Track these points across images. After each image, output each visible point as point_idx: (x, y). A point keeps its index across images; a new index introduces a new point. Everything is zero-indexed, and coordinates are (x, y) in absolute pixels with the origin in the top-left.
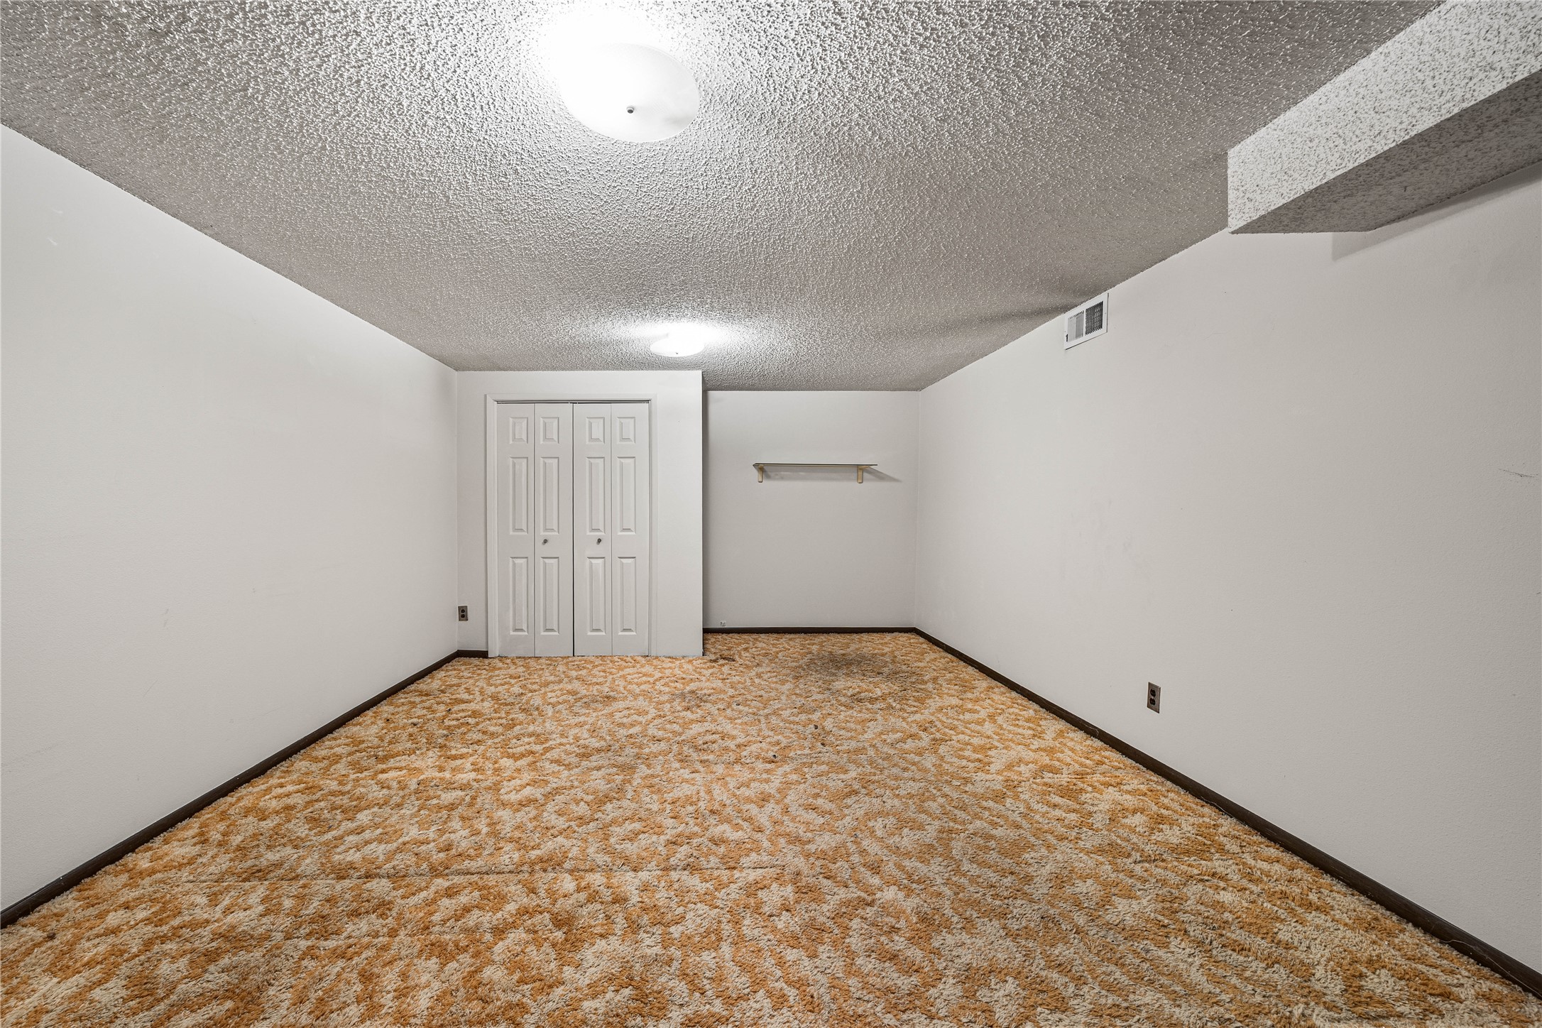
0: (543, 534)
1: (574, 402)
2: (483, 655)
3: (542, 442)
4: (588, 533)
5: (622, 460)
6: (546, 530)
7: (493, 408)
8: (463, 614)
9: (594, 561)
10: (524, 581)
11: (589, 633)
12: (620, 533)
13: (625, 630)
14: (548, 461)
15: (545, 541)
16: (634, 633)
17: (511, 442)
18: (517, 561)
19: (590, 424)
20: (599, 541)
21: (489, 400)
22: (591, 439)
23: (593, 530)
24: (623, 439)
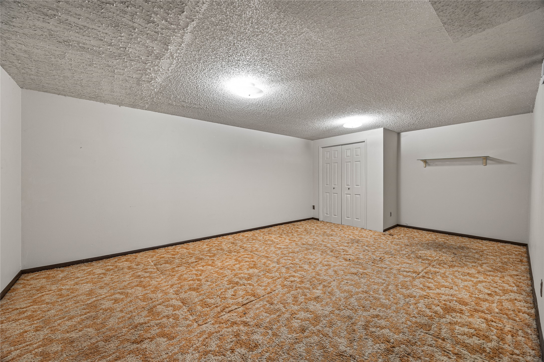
0: (333, 186)
1: (342, 145)
2: (318, 220)
3: (333, 158)
4: (346, 186)
5: (356, 162)
6: (334, 185)
7: (321, 150)
8: (314, 207)
9: (347, 195)
10: (328, 200)
11: (346, 218)
12: (355, 187)
13: (357, 219)
14: (335, 164)
15: (334, 188)
16: (360, 220)
17: (325, 159)
18: (327, 194)
19: (347, 151)
20: (349, 189)
21: (320, 147)
22: (347, 156)
23: (347, 185)
24: (356, 155)
